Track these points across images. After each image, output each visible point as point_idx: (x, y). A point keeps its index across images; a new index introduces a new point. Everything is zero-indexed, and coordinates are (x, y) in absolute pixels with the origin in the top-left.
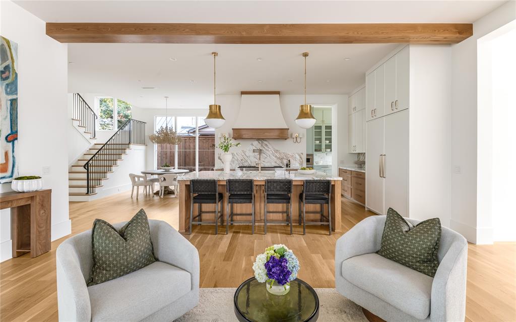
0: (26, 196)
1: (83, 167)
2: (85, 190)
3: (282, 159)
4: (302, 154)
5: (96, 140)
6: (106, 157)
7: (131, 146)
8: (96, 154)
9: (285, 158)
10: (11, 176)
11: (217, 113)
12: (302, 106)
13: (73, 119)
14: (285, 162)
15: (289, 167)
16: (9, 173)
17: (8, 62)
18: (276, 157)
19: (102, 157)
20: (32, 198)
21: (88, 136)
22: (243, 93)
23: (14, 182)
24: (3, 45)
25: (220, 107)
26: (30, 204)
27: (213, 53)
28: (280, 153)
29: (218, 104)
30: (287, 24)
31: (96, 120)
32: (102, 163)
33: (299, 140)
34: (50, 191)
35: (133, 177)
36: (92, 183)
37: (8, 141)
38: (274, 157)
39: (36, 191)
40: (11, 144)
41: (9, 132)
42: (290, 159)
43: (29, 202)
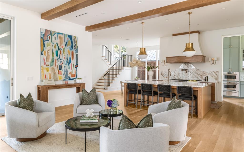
0: (79, 84)
1: (103, 77)
2: (104, 87)
3: (202, 75)
4: (218, 72)
5: (111, 65)
6: (112, 73)
7: (124, 68)
8: (108, 72)
9: (204, 74)
10: (76, 78)
11: (143, 52)
12: (187, 44)
13: (102, 56)
14: (204, 77)
15: (207, 81)
16: (75, 77)
17: (76, 43)
18: (197, 74)
19: (111, 73)
20: (80, 85)
21: (108, 63)
22: (174, 35)
23: (76, 80)
24: (74, 38)
25: (145, 49)
26: (80, 87)
27: (142, 23)
28: (200, 72)
29: (144, 48)
30: (163, 7)
31: (111, 56)
32: (111, 76)
33: (215, 62)
34: (85, 83)
35: (121, 82)
36: (106, 84)
37: (75, 68)
38: (196, 74)
39: (81, 83)
40: (76, 68)
41: (76, 65)
42: (208, 76)
43: (79, 87)
